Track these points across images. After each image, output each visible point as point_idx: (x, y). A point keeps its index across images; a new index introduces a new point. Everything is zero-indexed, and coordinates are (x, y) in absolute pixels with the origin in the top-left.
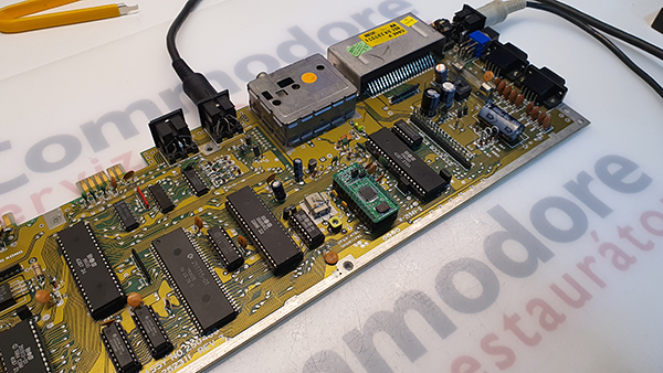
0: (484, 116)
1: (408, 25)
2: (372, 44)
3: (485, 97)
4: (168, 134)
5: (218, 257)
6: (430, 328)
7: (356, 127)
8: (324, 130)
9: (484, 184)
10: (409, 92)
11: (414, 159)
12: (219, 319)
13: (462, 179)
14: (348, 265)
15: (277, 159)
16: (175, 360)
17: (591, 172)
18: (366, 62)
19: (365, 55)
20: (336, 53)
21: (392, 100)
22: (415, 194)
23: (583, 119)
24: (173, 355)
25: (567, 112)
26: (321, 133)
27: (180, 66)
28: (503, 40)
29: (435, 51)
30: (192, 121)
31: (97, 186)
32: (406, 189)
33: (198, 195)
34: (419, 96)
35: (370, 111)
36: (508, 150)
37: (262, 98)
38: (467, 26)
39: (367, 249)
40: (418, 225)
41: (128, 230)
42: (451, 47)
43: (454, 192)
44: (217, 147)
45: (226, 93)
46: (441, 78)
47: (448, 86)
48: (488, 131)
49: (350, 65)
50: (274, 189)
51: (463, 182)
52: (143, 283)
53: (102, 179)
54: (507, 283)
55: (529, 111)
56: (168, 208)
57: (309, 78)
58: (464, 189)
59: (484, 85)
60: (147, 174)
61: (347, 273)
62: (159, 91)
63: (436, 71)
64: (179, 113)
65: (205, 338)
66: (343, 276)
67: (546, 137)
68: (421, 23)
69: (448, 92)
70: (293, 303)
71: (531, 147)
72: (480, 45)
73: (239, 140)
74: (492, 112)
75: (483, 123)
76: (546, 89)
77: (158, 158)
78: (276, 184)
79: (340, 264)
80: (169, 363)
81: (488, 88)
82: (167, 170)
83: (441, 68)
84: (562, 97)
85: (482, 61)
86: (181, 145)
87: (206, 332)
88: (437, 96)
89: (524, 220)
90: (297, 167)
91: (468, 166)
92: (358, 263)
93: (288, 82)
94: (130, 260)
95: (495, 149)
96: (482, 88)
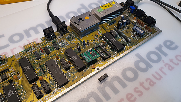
0: (134, 29)
1: (113, 4)
2: (104, 9)
3: (134, 24)
4: (48, 33)
5: (63, 67)
6: (120, 86)
7: (99, 32)
8: (91, 33)
9: (134, 47)
10: (114, 22)
11: (115, 40)
12: (64, 83)
13: (128, 46)
14: (98, 69)
15: (78, 40)
16: (52, 94)
17: (162, 44)
18: (102, 14)
19: (102, 12)
20: (94, 11)
21: (109, 24)
22: (116, 50)
23: (160, 30)
24: (51, 93)
25: (156, 28)
26: (90, 33)
27: (51, 14)
28: (139, 8)
29: (120, 11)
30: (55, 29)
31: (29, 47)
32: (113, 48)
33: (57, 50)
34: (116, 23)
35: (103, 27)
36: (140, 38)
37: (74, 23)
38: (129, 4)
39: (103, 65)
40: (117, 58)
41: (38, 59)
42: (124, 10)
43: (126, 50)
44: (62, 37)
45: (64, 22)
46: (122, 19)
47: (124, 21)
48: (135, 33)
49: (98, 15)
50: (78, 48)
51: (129, 47)
52: (43, 74)
53: (30, 45)
54: (141, 74)
55: (146, 28)
56: (49, 53)
57: (87, 18)
58: (129, 49)
59: (134, 20)
60: (43, 44)
61: (98, 71)
62: (45, 21)
63: (121, 17)
64: (51, 27)
65: (60, 88)
66: (97, 72)
67: (150, 35)
68: (117, 3)
69: (124, 22)
70: (84, 79)
71: (146, 38)
72: (133, 10)
73: (68, 35)
74: (136, 28)
75: (134, 31)
76: (150, 22)
77: (45, 40)
78: (78, 47)
79: (96, 69)
80: (50, 95)
81: (135, 21)
82: (48, 43)
83: (122, 16)
84: (155, 24)
85: (133, 14)
86: (52, 36)
87: (60, 87)
88: (122, 23)
89: (145, 57)
90: (84, 42)
91: (130, 43)
92: (101, 68)
93: (81, 19)
94: (39, 67)
95: (137, 38)
96: (133, 21)
